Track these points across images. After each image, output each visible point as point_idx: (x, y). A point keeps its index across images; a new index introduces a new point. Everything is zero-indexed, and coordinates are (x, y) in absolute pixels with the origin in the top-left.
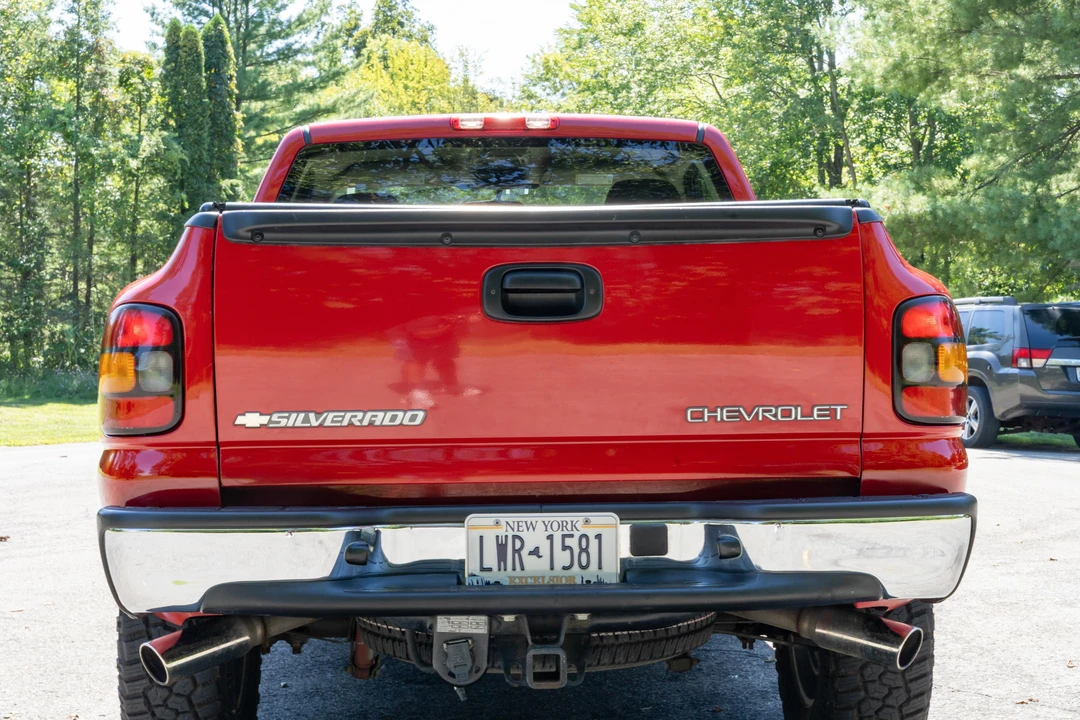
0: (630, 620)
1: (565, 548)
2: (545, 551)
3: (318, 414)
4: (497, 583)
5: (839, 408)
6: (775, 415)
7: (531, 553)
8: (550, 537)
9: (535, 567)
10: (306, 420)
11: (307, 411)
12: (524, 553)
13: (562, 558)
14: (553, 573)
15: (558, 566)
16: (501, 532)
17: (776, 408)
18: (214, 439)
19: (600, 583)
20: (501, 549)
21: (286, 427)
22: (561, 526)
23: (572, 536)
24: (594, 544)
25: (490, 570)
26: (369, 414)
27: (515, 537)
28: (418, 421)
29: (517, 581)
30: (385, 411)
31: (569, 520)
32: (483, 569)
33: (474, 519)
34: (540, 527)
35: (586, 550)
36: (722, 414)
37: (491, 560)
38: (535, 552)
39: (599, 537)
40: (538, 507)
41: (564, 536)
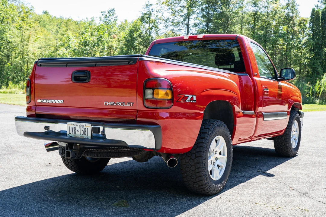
0: (89, 147)
1: (82, 130)
2: (79, 131)
3: (48, 100)
4: (72, 136)
5: (132, 103)
6: (120, 104)
7: (77, 131)
8: (80, 128)
9: (78, 133)
10: (46, 101)
11: (47, 100)
12: (76, 131)
13: (82, 133)
15: (81, 134)
16: (73, 126)
17: (120, 103)
18: (34, 104)
19: (88, 138)
20: (72, 129)
21: (44, 103)
22: (82, 126)
23: (83, 128)
24: (87, 130)
25: (71, 134)
26: (55, 101)
27: (75, 127)
28: (62, 103)
29: (77, 137)
30: (57, 100)
31: (83, 124)
32: (70, 133)
33: (69, 123)
34: (78, 125)
35: (85, 131)
36: (110, 104)
38: (78, 131)
39: (87, 129)
40: (79, 121)
41: (82, 128)
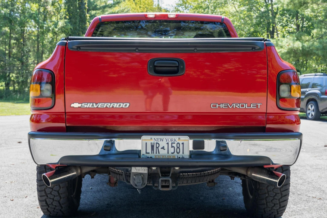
1: (172, 147)
2: (166, 147)
3: (96, 104)
4: (151, 157)
5: (259, 104)
6: (239, 106)
7: (162, 148)
8: (168, 143)
9: (163, 152)
10: (93, 105)
11: (93, 103)
12: (160, 148)
13: (172, 150)
14: (168, 155)
15: (170, 153)
16: (153, 141)
17: (239, 104)
18: (64, 111)
19: (183, 158)
20: (152, 147)
21: (86, 108)
22: (171, 140)
23: (174, 143)
24: (181, 145)
25: (149, 153)
26: (112, 104)
27: (157, 143)
28: (127, 106)
29: (157, 157)
30: (117, 103)
31: (174, 138)
32: (146, 153)
33: (144, 137)
34: (165, 140)
35: (179, 148)
36: (222, 106)
37: (149, 150)
38: (163, 148)
39: (183, 144)
40: (164, 134)
41: (172, 143)
